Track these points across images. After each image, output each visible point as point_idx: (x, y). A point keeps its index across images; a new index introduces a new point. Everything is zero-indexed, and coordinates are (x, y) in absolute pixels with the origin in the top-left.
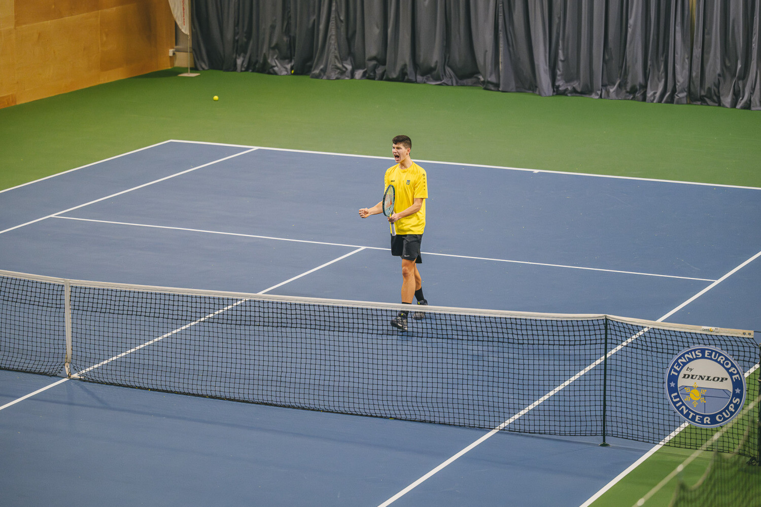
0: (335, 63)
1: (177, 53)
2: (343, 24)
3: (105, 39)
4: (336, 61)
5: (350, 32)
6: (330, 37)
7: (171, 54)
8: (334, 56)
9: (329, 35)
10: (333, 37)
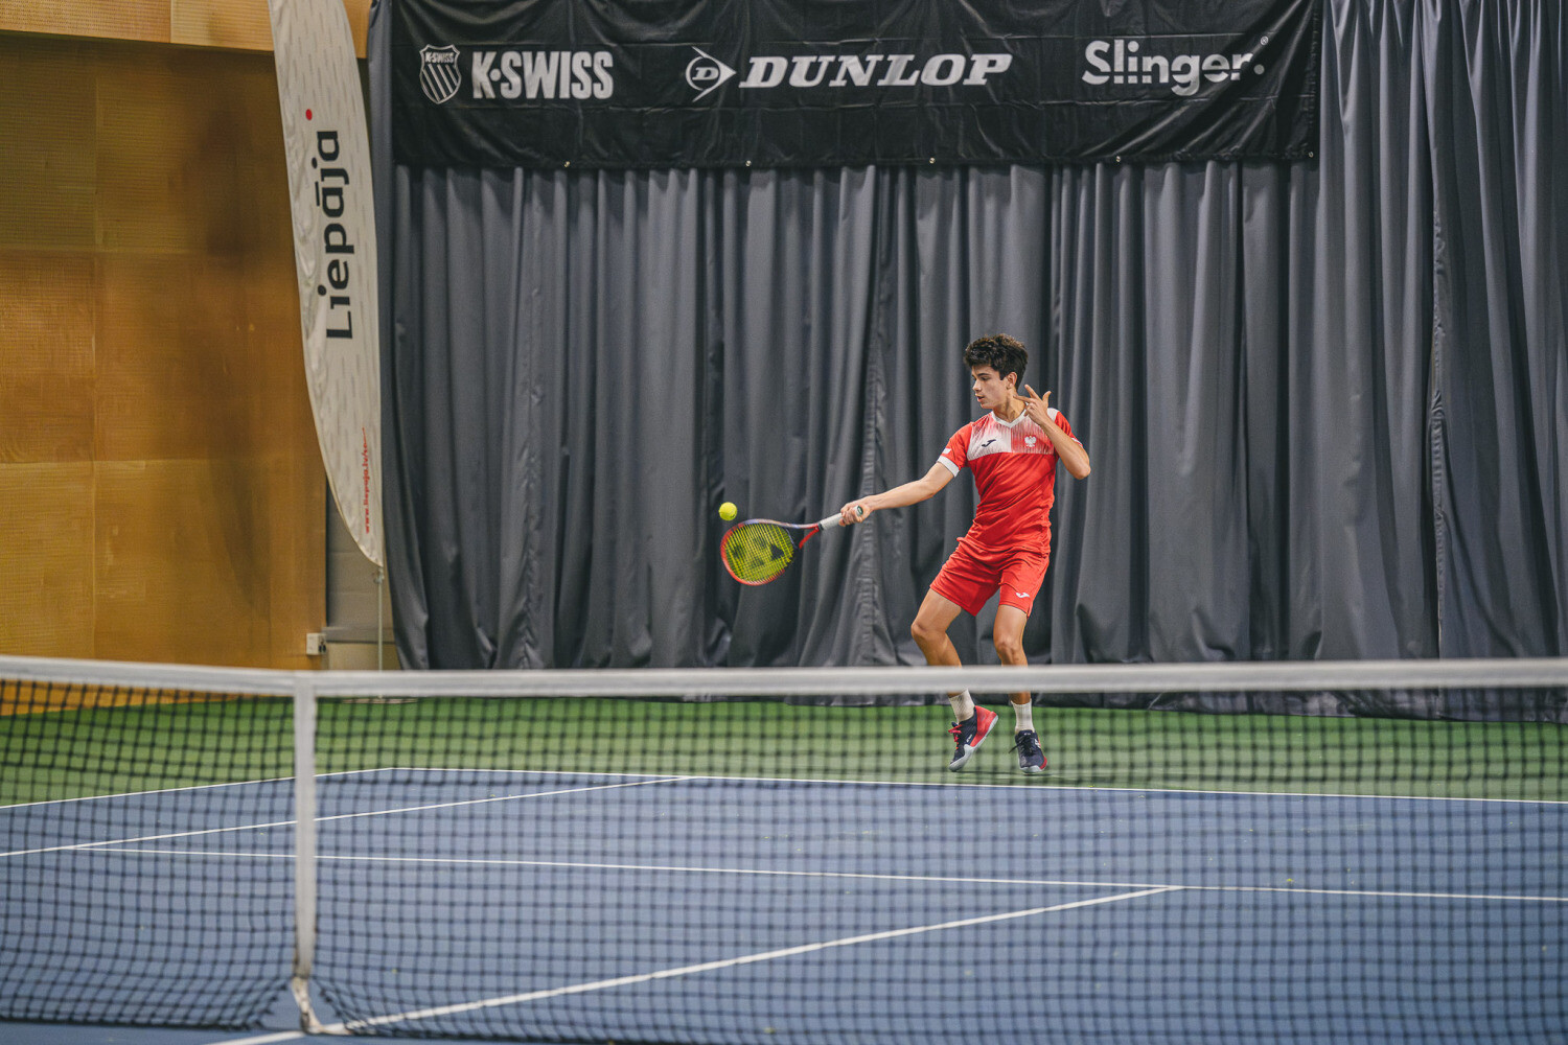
0: (874, 650)
1: (332, 647)
2: (900, 521)
3: (110, 560)
4: (878, 644)
5: (924, 547)
6: (858, 563)
7: (312, 647)
8: (870, 629)
9: (853, 557)
10: (867, 564)
